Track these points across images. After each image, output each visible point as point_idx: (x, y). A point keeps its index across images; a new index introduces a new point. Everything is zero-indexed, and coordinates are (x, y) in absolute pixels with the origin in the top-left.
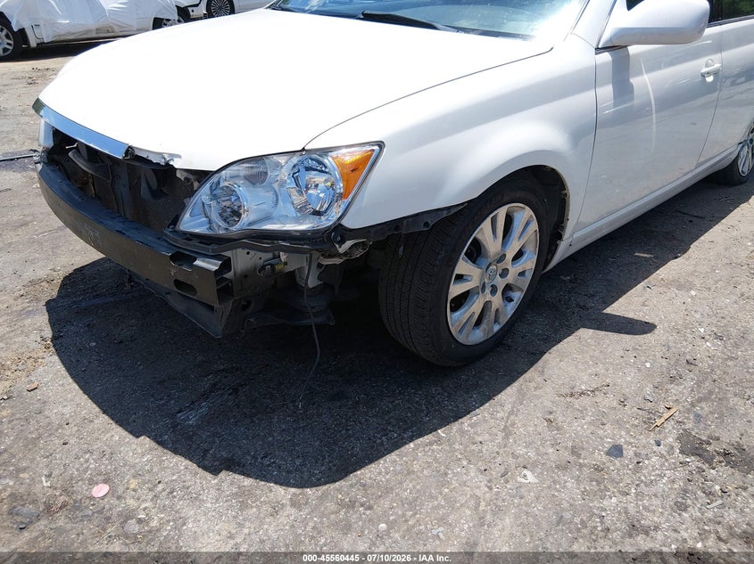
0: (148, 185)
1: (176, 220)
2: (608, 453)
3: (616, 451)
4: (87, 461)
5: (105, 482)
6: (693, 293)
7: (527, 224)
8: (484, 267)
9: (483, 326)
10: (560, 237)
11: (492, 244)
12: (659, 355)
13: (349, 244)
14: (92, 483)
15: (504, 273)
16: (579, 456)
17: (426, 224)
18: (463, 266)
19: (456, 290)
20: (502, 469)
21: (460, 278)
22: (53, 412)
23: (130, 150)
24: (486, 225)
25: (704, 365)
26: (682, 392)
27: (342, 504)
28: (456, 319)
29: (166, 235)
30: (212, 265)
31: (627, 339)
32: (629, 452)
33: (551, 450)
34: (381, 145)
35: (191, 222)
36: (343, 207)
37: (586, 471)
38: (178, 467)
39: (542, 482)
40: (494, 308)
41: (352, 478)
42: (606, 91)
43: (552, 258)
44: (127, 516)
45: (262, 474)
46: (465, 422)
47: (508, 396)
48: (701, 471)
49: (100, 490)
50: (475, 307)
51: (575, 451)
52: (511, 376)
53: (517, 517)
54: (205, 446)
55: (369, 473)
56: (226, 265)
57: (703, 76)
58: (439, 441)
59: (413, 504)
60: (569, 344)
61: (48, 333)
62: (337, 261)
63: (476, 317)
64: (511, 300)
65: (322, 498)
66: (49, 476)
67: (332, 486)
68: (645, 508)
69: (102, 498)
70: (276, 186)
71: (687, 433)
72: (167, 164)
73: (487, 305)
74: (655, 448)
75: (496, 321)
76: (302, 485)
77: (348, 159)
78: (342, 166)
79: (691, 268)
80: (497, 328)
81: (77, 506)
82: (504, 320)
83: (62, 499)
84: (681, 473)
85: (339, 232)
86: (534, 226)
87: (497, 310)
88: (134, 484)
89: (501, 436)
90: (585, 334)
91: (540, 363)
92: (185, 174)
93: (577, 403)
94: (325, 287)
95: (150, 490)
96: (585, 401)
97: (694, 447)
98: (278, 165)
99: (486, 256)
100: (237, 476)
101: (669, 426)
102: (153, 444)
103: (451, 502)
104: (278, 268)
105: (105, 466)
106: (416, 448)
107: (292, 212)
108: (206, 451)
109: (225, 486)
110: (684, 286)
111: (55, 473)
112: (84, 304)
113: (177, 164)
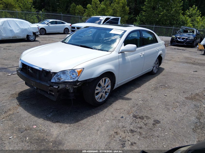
0: (44, 74)
1: (50, 80)
2: (121, 118)
3: (122, 117)
4: (31, 123)
5: (35, 125)
6: (140, 94)
7: (108, 81)
8: (101, 88)
9: (102, 99)
10: (115, 83)
11: (102, 84)
12: (132, 104)
13: (79, 83)
14: (33, 126)
15: (105, 89)
16: (116, 118)
17: (91, 80)
18: (97, 88)
19: (96, 92)
20: (104, 120)
21: (97, 90)
22: (23, 116)
23: (43, 69)
24: (101, 81)
25: (139, 105)
26: (134, 109)
27: (77, 126)
28: (97, 97)
29: (48, 83)
30: (57, 87)
31: (127, 101)
32: (124, 117)
33: (112, 117)
34: (84, 68)
35: (53, 81)
36: (78, 78)
37: (117, 120)
38: (48, 123)
39: (110, 122)
40: (103, 96)
41: (79, 122)
42: (121, 60)
43: (114, 87)
44: (40, 130)
45: (63, 123)
46: (98, 114)
47: (106, 110)
48: (135, 120)
49: (35, 127)
50: (100, 95)
51: (116, 117)
52: (106, 107)
53: (105, 126)
54: (53, 119)
55: (82, 122)
56: (59, 87)
57: (140, 56)
58: (93, 117)
59: (89, 126)
60: (117, 102)
61: (18, 103)
62: (76, 87)
63: (100, 97)
64: (107, 94)
65: (74, 125)
66: (25, 125)
67: (75, 124)
68: (125, 125)
69: (35, 128)
70: (67, 75)
71: (134, 114)
72: (50, 71)
73: (102, 95)
74: (129, 117)
75: (104, 98)
76: (70, 124)
77: (79, 71)
78: (78, 71)
79: (141, 90)
80: (104, 99)
81: (31, 129)
82: (105, 98)
83: (28, 128)
84: (132, 120)
85: (77, 81)
86: (110, 81)
87: (104, 96)
88: (41, 125)
89: (104, 116)
90: (120, 101)
91: (112, 105)
92: (52, 73)
93: (117, 111)
94: (74, 92)
95: (44, 126)
96: (118, 110)
97: (135, 116)
98: (67, 71)
99: (102, 86)
100: (59, 123)
101: (131, 114)
102: (43, 120)
103: (95, 125)
104: (66, 88)
105: (35, 123)
106: (90, 118)
107: (70, 79)
108: (53, 120)
109: (57, 125)
110: (138, 93)
111: (26, 125)
112: (24, 98)
113: (51, 71)
